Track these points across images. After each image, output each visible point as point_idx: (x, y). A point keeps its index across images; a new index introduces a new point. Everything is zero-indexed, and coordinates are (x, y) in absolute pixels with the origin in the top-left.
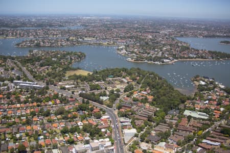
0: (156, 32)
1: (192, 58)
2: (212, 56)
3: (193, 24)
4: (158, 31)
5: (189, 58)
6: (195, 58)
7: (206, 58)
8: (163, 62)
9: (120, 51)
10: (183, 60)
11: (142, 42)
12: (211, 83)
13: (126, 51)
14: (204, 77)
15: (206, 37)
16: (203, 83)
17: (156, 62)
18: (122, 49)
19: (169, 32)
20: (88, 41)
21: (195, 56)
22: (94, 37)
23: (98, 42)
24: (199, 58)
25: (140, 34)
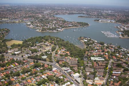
0: (42, 13)
1: (71, 27)
2: (80, 25)
3: (58, 7)
4: (42, 12)
5: (69, 27)
6: (72, 27)
7: (77, 26)
8: (57, 30)
9: (30, 26)
10: (66, 28)
11: (38, 19)
12: (90, 40)
13: (33, 25)
14: (84, 37)
15: (69, 14)
16: (86, 41)
17: (54, 31)
18: (30, 25)
19: (49, 12)
20: (6, 21)
21: (72, 26)
22: (7, 18)
23: (12, 21)
24: (74, 26)
25: (34, 15)
